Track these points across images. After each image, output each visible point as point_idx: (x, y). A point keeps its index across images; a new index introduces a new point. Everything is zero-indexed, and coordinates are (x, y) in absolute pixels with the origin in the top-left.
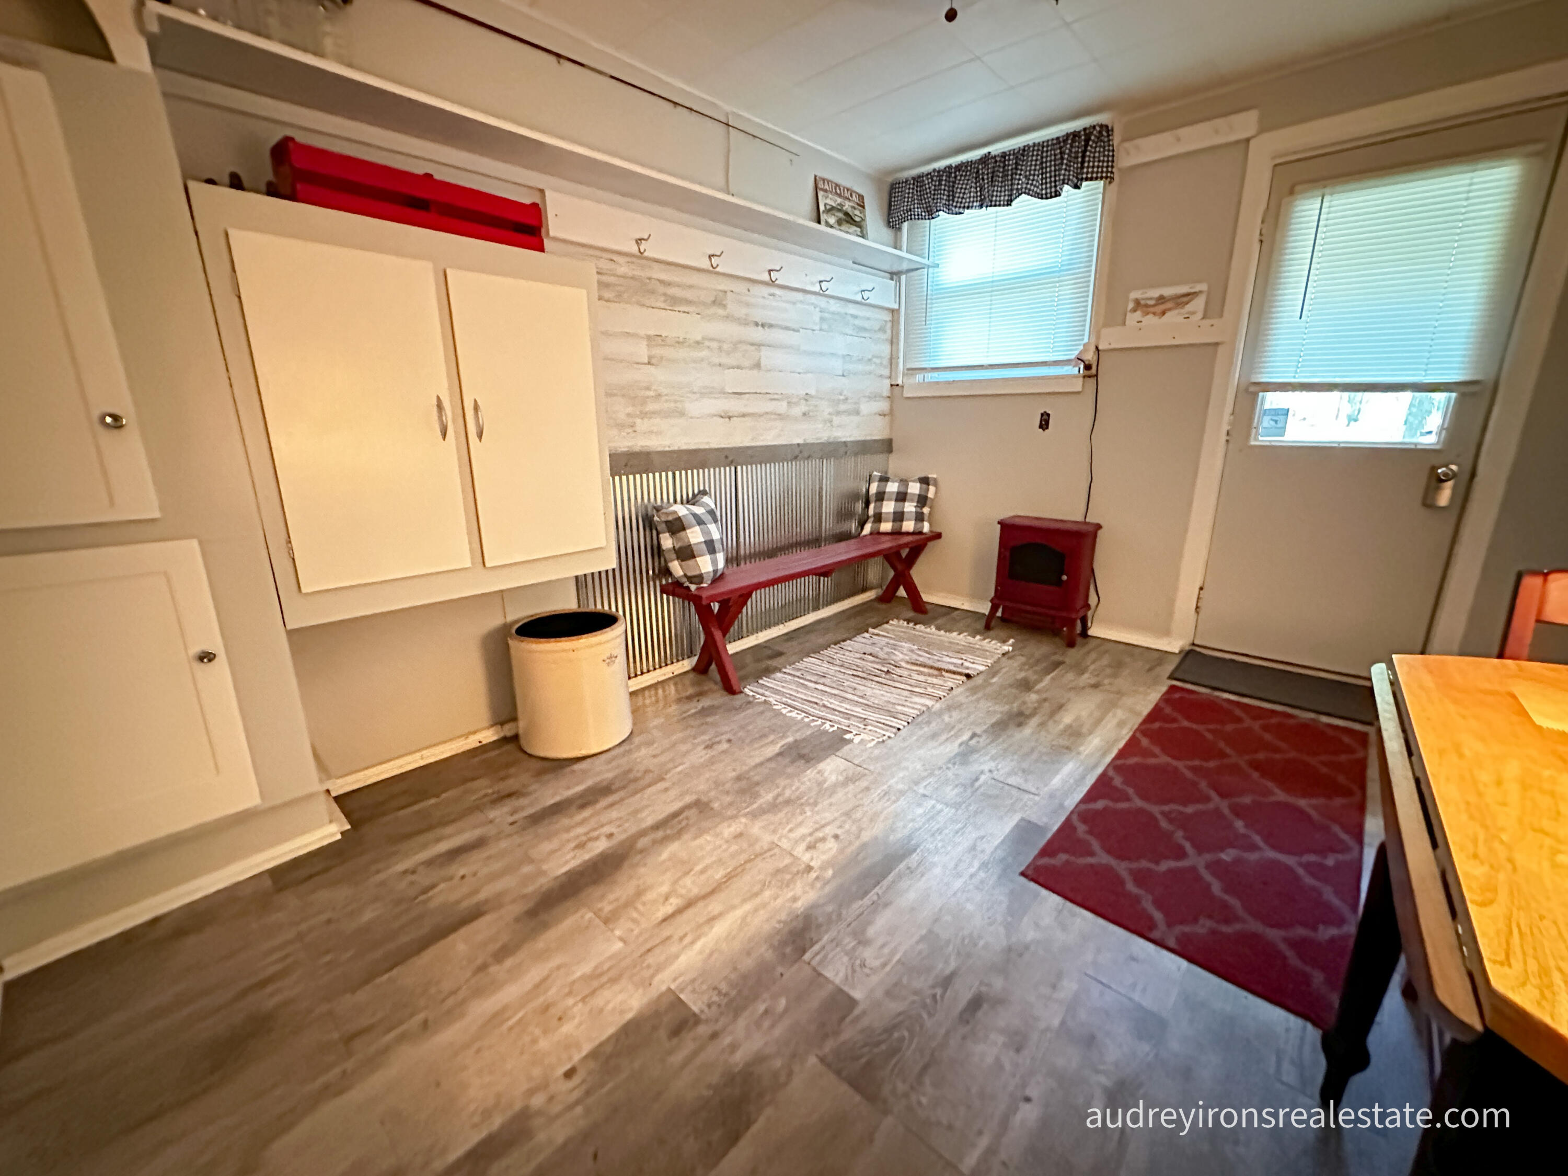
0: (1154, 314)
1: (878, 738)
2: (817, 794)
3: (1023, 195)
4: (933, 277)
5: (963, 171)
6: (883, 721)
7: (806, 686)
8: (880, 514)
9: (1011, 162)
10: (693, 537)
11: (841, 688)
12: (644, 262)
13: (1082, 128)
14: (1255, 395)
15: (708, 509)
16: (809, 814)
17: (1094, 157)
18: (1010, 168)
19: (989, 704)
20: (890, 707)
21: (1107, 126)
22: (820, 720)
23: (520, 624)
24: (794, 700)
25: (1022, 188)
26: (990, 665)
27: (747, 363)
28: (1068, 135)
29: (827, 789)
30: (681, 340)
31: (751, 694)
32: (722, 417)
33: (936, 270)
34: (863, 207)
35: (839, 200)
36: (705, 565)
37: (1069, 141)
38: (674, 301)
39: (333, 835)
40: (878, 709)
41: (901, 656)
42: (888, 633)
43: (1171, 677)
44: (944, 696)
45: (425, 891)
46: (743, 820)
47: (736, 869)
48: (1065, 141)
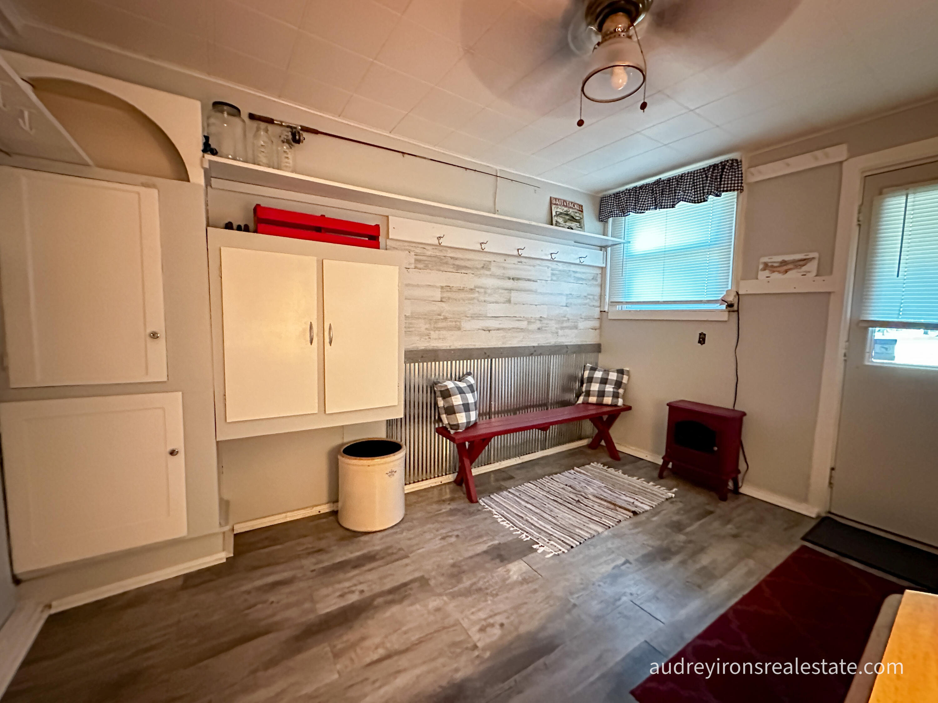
0: (779, 272)
1: (555, 552)
2: (501, 587)
3: (681, 202)
4: (627, 249)
5: (644, 189)
6: (563, 539)
7: (520, 503)
8: (590, 391)
9: (674, 183)
10: (455, 401)
11: (543, 509)
12: (442, 248)
13: (720, 162)
14: (866, 329)
15: (469, 384)
16: (489, 602)
17: (728, 178)
18: (673, 186)
19: (646, 538)
20: (571, 529)
21: (737, 160)
22: (520, 531)
23: (349, 445)
24: (508, 513)
25: (680, 198)
26: (654, 506)
27: (502, 300)
28: (710, 166)
29: (508, 585)
30: (461, 288)
31: (483, 504)
32: (485, 331)
33: (629, 244)
34: (582, 211)
35: (566, 209)
36: (461, 418)
37: (711, 170)
38: (458, 268)
39: (221, 559)
40: (563, 529)
41: (592, 490)
42: (587, 472)
43: (804, 539)
44: (613, 526)
45: (250, 608)
46: (445, 598)
47: (427, 635)
48: (708, 170)
